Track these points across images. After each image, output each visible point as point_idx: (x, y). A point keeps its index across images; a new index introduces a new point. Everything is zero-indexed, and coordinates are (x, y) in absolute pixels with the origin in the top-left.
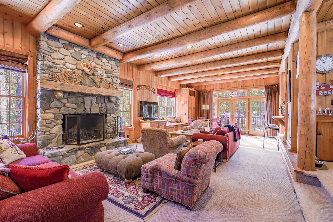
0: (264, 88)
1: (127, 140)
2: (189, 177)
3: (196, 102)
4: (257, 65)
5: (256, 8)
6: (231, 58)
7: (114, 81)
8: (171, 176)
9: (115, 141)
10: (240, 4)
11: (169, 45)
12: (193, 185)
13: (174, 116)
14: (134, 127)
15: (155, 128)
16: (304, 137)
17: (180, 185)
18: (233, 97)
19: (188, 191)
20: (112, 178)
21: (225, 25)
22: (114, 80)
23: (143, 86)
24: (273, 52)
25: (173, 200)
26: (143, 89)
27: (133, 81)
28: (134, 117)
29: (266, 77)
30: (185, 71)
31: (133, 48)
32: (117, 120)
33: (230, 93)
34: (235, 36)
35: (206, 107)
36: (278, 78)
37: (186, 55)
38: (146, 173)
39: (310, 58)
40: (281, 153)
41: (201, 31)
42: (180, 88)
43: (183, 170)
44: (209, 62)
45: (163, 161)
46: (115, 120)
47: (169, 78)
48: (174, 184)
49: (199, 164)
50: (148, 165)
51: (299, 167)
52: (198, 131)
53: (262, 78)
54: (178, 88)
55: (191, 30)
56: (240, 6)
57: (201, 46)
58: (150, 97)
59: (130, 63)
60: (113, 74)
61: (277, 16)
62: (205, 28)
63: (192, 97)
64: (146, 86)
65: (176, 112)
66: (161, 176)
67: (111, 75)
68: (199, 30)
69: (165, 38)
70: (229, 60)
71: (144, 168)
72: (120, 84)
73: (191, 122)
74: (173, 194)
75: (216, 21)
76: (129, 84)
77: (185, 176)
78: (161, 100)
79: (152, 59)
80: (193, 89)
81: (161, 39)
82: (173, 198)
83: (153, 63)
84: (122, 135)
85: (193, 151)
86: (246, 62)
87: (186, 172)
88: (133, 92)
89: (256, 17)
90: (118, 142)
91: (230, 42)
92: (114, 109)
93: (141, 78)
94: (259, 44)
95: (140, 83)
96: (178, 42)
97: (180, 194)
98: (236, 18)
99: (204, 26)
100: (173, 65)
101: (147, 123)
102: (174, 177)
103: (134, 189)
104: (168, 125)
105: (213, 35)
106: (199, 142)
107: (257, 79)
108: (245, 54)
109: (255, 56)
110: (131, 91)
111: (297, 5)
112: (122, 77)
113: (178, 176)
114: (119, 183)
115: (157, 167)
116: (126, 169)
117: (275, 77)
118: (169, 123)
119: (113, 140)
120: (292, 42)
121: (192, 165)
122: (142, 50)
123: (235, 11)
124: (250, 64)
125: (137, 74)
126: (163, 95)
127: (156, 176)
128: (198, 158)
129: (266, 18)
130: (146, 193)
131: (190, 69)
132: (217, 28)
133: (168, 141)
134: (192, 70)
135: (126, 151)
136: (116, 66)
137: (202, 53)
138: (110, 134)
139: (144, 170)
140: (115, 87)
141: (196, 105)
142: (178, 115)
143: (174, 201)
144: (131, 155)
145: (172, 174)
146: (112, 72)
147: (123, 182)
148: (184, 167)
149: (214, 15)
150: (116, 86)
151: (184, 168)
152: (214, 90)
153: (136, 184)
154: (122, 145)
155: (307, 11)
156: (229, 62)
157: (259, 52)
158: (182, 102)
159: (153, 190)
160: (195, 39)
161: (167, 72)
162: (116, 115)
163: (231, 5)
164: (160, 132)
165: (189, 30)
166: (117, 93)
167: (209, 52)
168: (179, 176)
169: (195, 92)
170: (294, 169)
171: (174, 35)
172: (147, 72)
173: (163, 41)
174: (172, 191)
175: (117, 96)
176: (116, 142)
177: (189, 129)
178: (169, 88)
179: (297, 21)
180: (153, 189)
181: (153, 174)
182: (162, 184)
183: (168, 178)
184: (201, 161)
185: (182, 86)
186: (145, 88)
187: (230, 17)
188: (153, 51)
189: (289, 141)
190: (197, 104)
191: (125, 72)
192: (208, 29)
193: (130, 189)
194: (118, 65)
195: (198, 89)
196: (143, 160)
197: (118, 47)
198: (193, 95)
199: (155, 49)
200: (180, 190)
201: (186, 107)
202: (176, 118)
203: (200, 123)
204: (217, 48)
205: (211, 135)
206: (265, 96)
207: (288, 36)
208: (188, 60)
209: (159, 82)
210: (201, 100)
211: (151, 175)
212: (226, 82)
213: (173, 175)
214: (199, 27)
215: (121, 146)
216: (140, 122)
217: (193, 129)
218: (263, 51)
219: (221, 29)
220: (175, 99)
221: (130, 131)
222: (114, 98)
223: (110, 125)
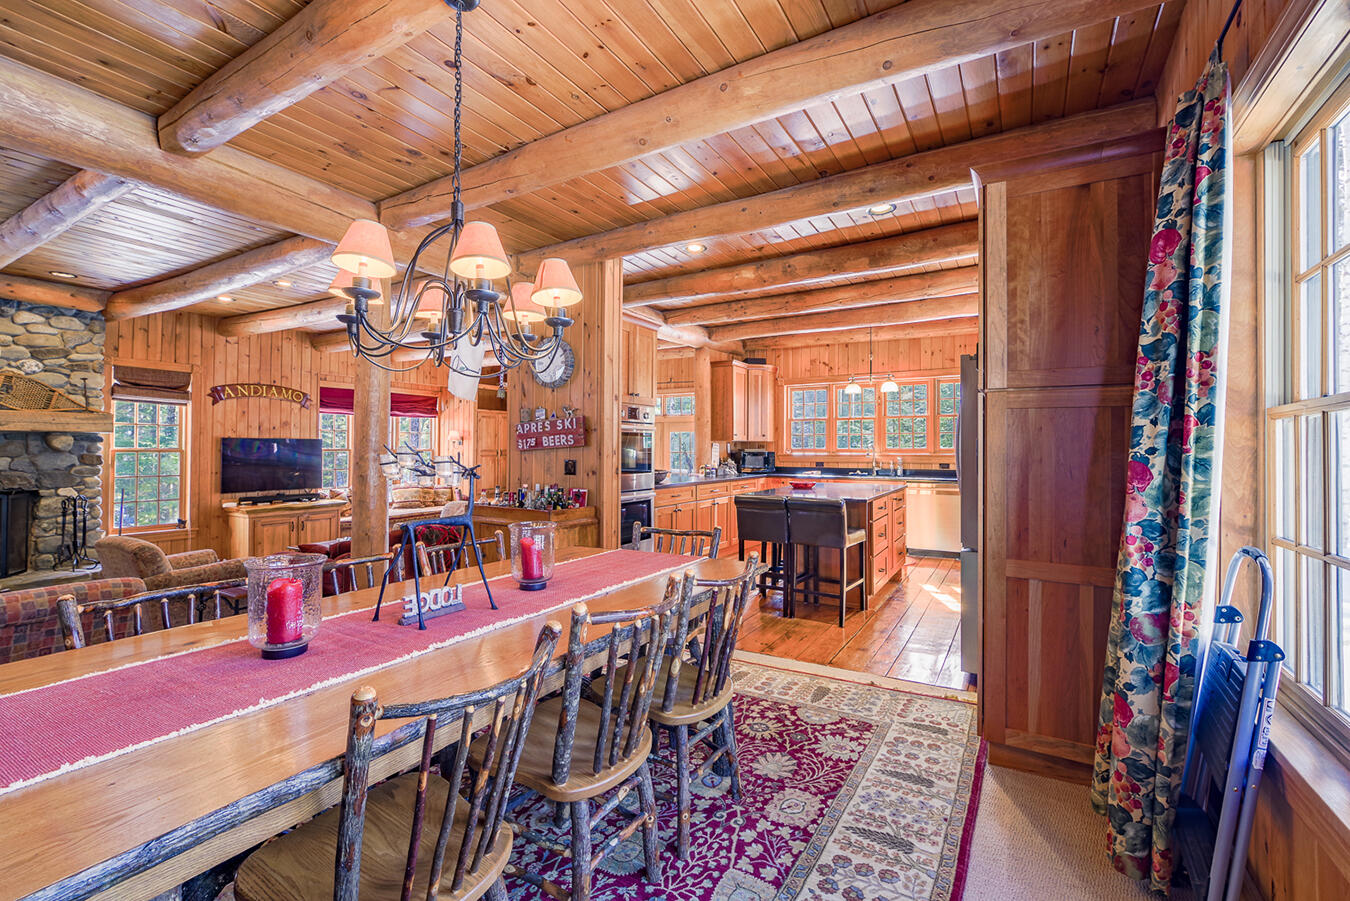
7: (73, 381)
14: (198, 529)
22: (77, 377)
23: (242, 385)
26: (243, 395)
27: (189, 373)
28: (194, 494)
58: (286, 422)
60: (70, 360)
64: (262, 385)
67: (62, 361)
76: (168, 385)
88: (188, 408)
92: (72, 472)
93: (232, 361)
95: (228, 376)
110: (184, 408)
112: (131, 363)
125: (214, 347)
136: (84, 333)
138: (50, 554)
146: (67, 351)
158: (454, 435)
162: (83, 493)
175: (84, 429)
186: (255, 392)
191: (148, 346)
194: (97, 329)
201: (469, 449)
202: (432, 491)
220: (435, 419)
221: (171, 541)
222: (64, 438)
223: (51, 526)
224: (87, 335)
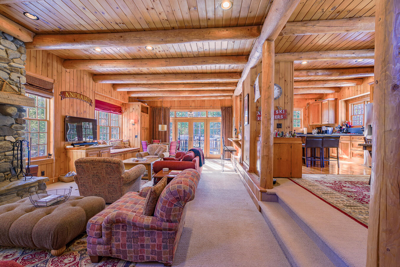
0: (220, 109)
1: (44, 180)
2: (169, 222)
3: (149, 120)
4: (217, 85)
5: (228, 23)
6: (195, 73)
7: (12, 78)
8: (143, 227)
9: (17, 185)
10: (215, 12)
11: (122, 39)
12: (174, 231)
13: (120, 139)
14: (56, 158)
15: (95, 158)
16: (265, 157)
17: (156, 237)
18: (192, 117)
19: (167, 242)
20: (17, 255)
21: (196, 31)
22: (14, 76)
23: (72, 92)
24: (233, 73)
25: (145, 260)
26: (72, 97)
27: (53, 83)
28: (55, 141)
29: (222, 98)
30: (139, 80)
31: (57, 29)
32: (21, 147)
33: (189, 113)
34: (203, 48)
35: (163, 128)
36: (232, 101)
37: (143, 59)
38: (99, 232)
39: (270, 84)
40: (239, 175)
41: (167, 31)
42: (129, 102)
43: (161, 214)
44: (170, 73)
45: (123, 206)
46: (16, 148)
47: (114, 86)
48: (146, 238)
49: (183, 202)
50: (99, 218)
51: (262, 187)
52: (156, 158)
53: (218, 100)
54: (126, 102)
55: (155, 27)
56: (215, 15)
57: (164, 51)
58: (85, 111)
59: (48, 54)
60: (10, 66)
61: (246, 37)
62: (173, 28)
63: (146, 115)
64: (78, 94)
65: (123, 133)
66: (126, 230)
67: (6, 65)
68: (165, 30)
69: (117, 27)
70: (192, 74)
71: (94, 224)
72: (25, 84)
73: (144, 147)
74: (145, 251)
75: (187, 24)
76: (45, 88)
77: (163, 222)
78: (102, 117)
79: (91, 53)
80: (146, 104)
81: (110, 27)
82: (145, 257)
83: (90, 59)
84: (31, 172)
85: (175, 186)
86: (209, 80)
87: (166, 217)
88: (52, 101)
89: (227, 32)
90: (25, 185)
91: (196, 54)
92: (13, 127)
93: (68, 80)
94: (224, 62)
95: (66, 87)
96: (137, 37)
97: (156, 249)
98: (208, 27)
99: (172, 25)
100: (122, 68)
101: (81, 151)
102: (147, 227)
103: (73, 263)
104: (112, 151)
105: (182, 40)
106: (163, 172)
107: (214, 100)
108: (208, 71)
109: (218, 76)
110: (48, 100)
111: (262, 32)
112: (32, 74)
113: (153, 225)
114: (37, 260)
115: (118, 218)
116: (54, 233)
117: (229, 99)
118: (114, 149)
119: (12, 183)
120: (251, 67)
121: (173, 205)
122: (75, 35)
123: (209, 19)
124: (211, 83)
125: (61, 72)
126: (104, 109)
127: (117, 232)
128: (182, 195)
129: (236, 36)
130: (96, 263)
131: (146, 79)
132: (188, 33)
133: (123, 175)
134: (149, 80)
135: (50, 201)
136: (17, 52)
137: (165, 60)
138: (3, 172)
139: (94, 228)
140: (16, 89)
141: (149, 125)
142: (126, 138)
143: (145, 262)
144: (61, 206)
145: (144, 223)
146: (9, 61)
147: (46, 256)
148: (162, 210)
149: (187, 16)
150: (17, 87)
151: (162, 212)
152: (172, 108)
153: (75, 253)
154: (33, 189)
155: (268, 40)
156: (193, 78)
157: (221, 71)
158: (132, 121)
159: (110, 255)
160: (161, 40)
161: (111, 77)
162: (17, 139)
163: (206, 10)
164: (110, 163)
165: (153, 26)
166: (20, 100)
167: (173, 60)
168: (155, 224)
169: (149, 108)
170: (259, 190)
171: (131, 27)
172: (79, 73)
173: (113, 30)
174: (144, 247)
175: (20, 104)
176: (19, 186)
177: (143, 155)
178: (113, 100)
179: (259, 47)
180: (111, 253)
181: (110, 230)
182: (127, 242)
183: (136, 231)
184: (186, 198)
185: (132, 100)
186: (76, 96)
187: (202, 24)
188: (95, 42)
189: (247, 162)
190: (151, 124)
192: (177, 31)
193: (64, 264)
194: (23, 51)
195: (152, 105)
196: (86, 211)
197: (23, 18)
198: (146, 112)
199: (98, 40)
200: (156, 244)
201: (138, 127)
202: (123, 142)
203: (157, 147)
204: (182, 57)
205: (177, 162)
206: (221, 118)
207: (248, 60)
208: (146, 65)
209: (99, 90)
210: (156, 119)
211: (108, 232)
212: (184, 99)
213: (147, 224)
214: (166, 25)
215: (31, 193)
216: (66, 149)
217: (149, 155)
218: (225, 71)
219: (193, 35)
220: (121, 115)
221: (46, 164)
222: (13, 108)
223: (3, 157)
224: (19, 54)
